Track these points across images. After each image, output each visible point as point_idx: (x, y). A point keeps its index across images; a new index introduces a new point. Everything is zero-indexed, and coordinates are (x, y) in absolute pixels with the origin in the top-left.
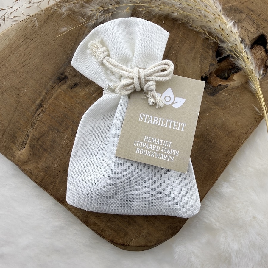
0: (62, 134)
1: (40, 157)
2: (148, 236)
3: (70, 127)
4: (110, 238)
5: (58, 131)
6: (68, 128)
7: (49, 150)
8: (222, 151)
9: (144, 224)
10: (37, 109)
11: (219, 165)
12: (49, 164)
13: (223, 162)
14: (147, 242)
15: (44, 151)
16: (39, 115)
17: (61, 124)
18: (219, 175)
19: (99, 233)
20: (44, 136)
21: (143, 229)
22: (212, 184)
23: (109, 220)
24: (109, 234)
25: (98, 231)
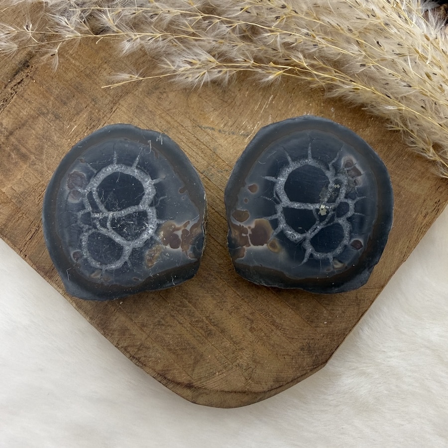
0: (65, 123)
1: (9, 170)
2: (253, 367)
3: (85, 109)
4: (159, 368)
5: (57, 117)
6: (82, 111)
7: (33, 157)
8: (428, 178)
9: (244, 336)
10: (17, 73)
11: (421, 208)
12: (27, 186)
13: (432, 204)
14: (250, 381)
15: (21, 159)
16: (19, 83)
17: (65, 104)
18: (424, 233)
19: (133, 354)
20: (25, 128)
21: (242, 349)
22: (405, 250)
23: (159, 321)
24: (156, 358)
25: (129, 349)
